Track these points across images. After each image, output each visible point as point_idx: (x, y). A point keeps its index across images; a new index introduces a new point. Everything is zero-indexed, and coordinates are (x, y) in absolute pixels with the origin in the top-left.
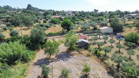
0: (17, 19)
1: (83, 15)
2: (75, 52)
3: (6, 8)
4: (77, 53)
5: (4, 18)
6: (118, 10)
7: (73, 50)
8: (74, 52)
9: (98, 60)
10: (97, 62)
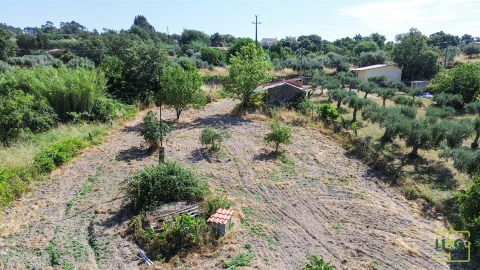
0: (96, 45)
1: (312, 45)
2: (257, 114)
3: (70, 30)
4: (263, 117)
5: (57, 46)
6: (438, 33)
7: (253, 108)
8: (253, 115)
9: (324, 130)
10: (320, 134)
